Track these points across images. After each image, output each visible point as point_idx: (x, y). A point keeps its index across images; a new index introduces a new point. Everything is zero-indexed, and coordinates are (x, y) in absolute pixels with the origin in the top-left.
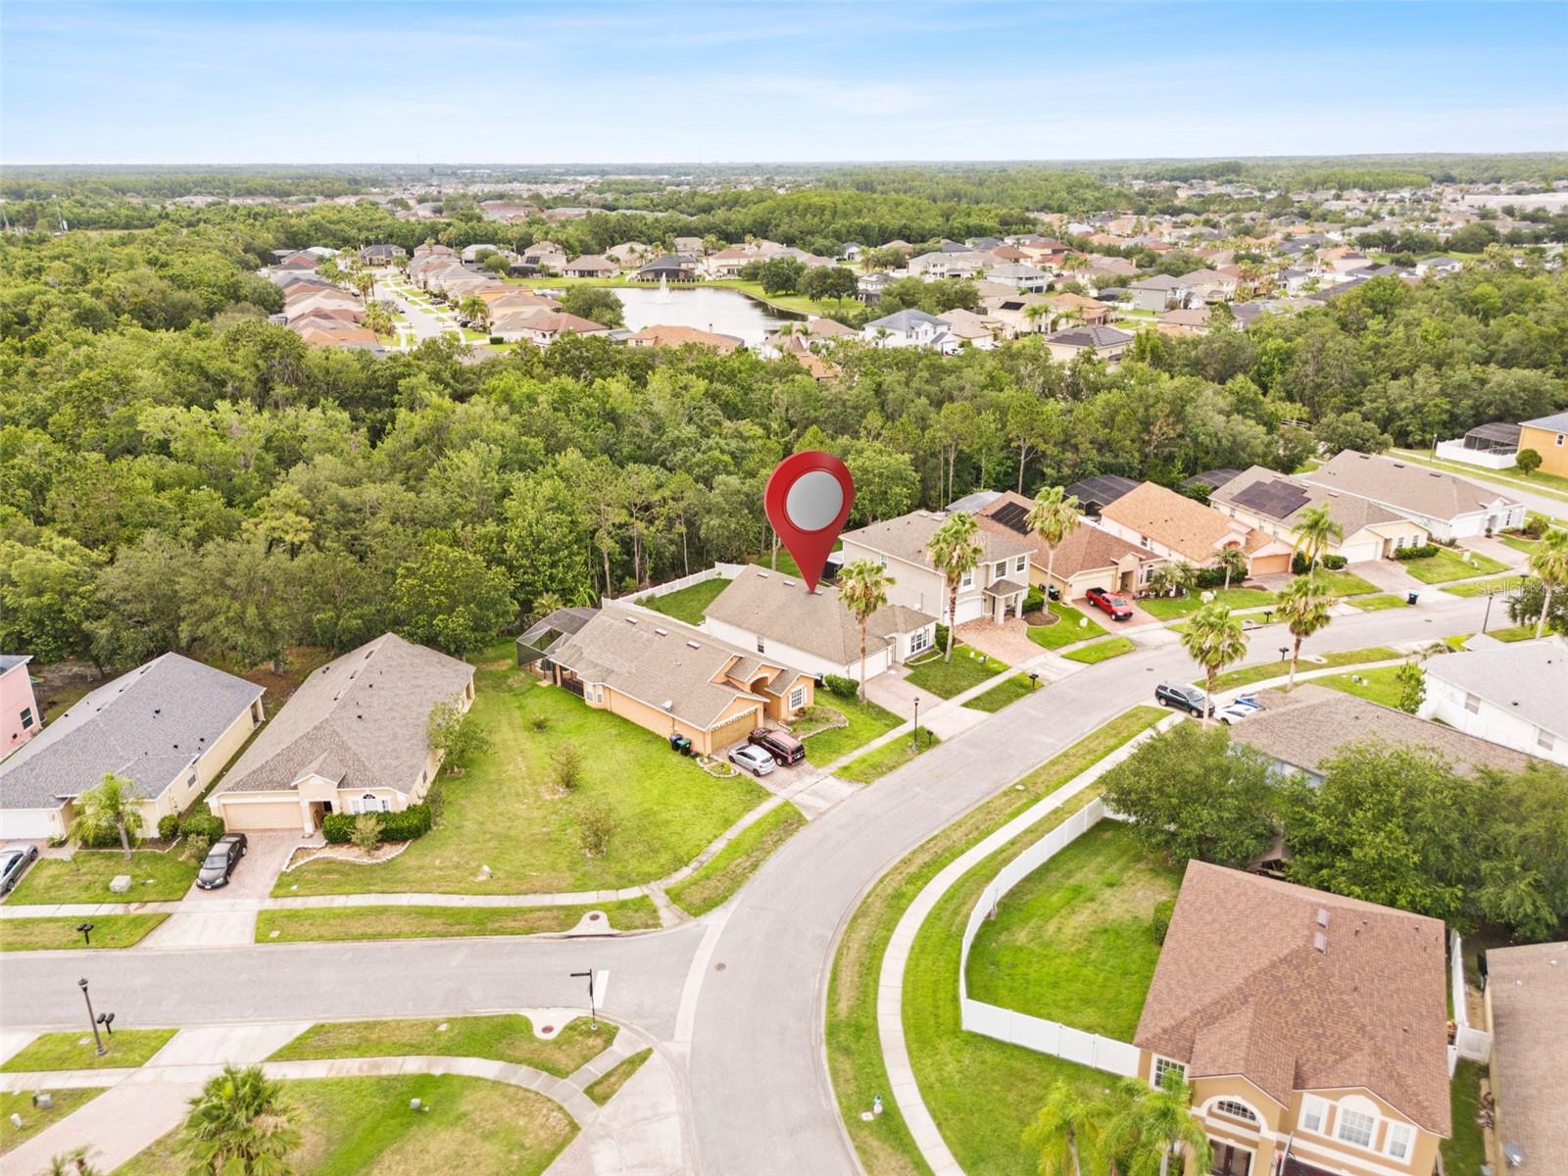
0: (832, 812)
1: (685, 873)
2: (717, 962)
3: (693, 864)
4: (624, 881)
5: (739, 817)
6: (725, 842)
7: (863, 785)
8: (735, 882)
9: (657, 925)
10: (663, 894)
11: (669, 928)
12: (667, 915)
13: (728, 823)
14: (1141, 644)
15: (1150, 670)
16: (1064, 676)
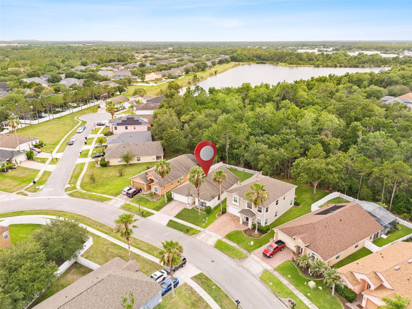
0: (107, 205)
1: (84, 191)
4: (83, 186)
5: (106, 194)
6: (96, 194)
7: (120, 208)
8: (79, 197)
9: (66, 191)
10: (77, 190)
11: (65, 193)
12: (70, 192)
14: (241, 261)
15: (213, 261)
16: (201, 240)
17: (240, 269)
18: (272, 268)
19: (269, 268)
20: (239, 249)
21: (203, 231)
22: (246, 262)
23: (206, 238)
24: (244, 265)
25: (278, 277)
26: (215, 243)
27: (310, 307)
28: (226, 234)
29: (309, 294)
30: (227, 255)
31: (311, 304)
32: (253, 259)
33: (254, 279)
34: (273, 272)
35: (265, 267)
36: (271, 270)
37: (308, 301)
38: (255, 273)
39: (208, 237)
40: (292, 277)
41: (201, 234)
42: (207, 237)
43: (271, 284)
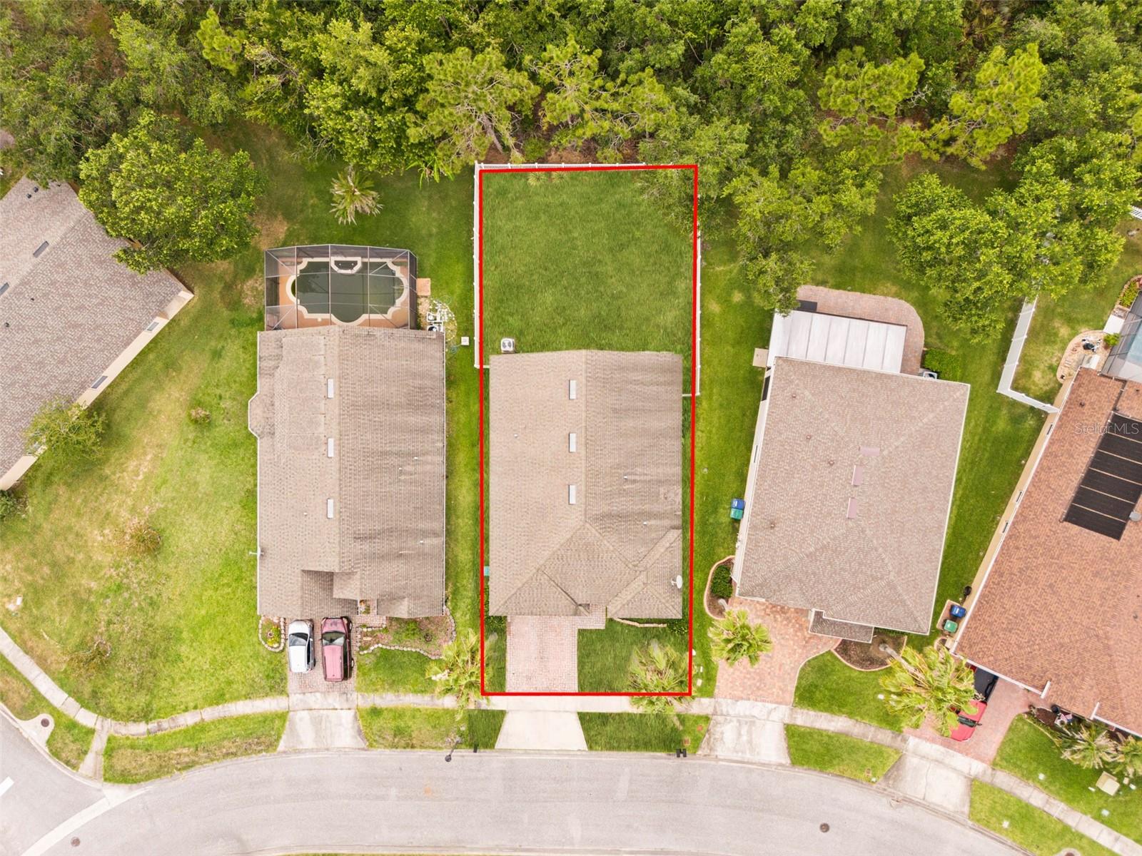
0: (308, 756)
1: (140, 728)
2: (76, 836)
3: (153, 725)
4: (92, 701)
5: (237, 698)
6: (197, 719)
7: (363, 745)
8: (162, 770)
9: (74, 767)
10: (105, 739)
11: (82, 776)
12: (91, 762)
13: (219, 698)
14: (895, 780)
15: (825, 828)
16: (738, 757)
17: (906, 813)
18: (984, 765)
19: (977, 768)
20: (864, 735)
21: (715, 713)
22: (909, 779)
23: (745, 738)
24: (910, 793)
25: (1014, 791)
26: (785, 745)
27: (1116, 849)
28: (792, 688)
29: (1105, 813)
30: (845, 780)
31: (1117, 839)
32: (923, 757)
33: (959, 827)
34: (993, 775)
35: (966, 771)
36: (985, 772)
37: (1110, 834)
38: (951, 808)
39: (750, 733)
40: (1052, 778)
41: (718, 729)
42: (744, 730)
43: (1006, 824)
